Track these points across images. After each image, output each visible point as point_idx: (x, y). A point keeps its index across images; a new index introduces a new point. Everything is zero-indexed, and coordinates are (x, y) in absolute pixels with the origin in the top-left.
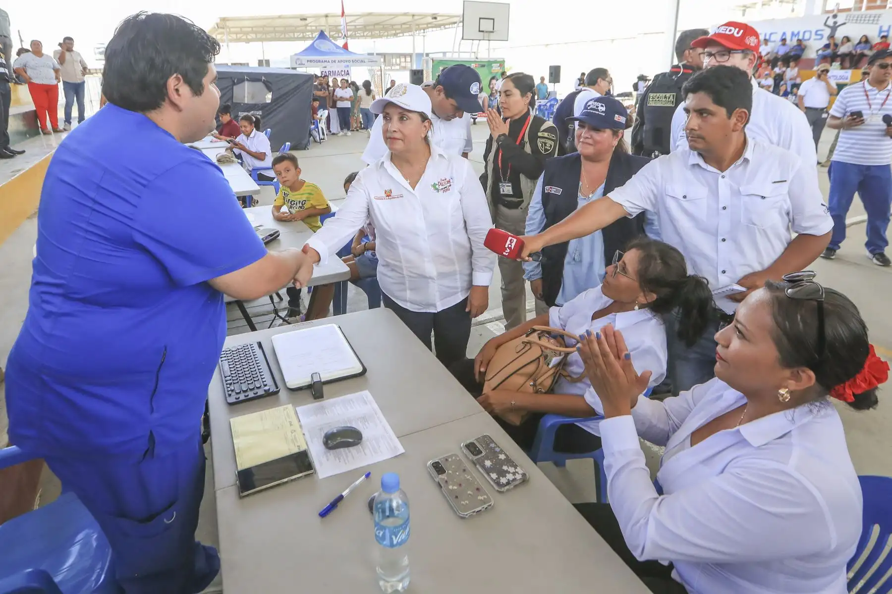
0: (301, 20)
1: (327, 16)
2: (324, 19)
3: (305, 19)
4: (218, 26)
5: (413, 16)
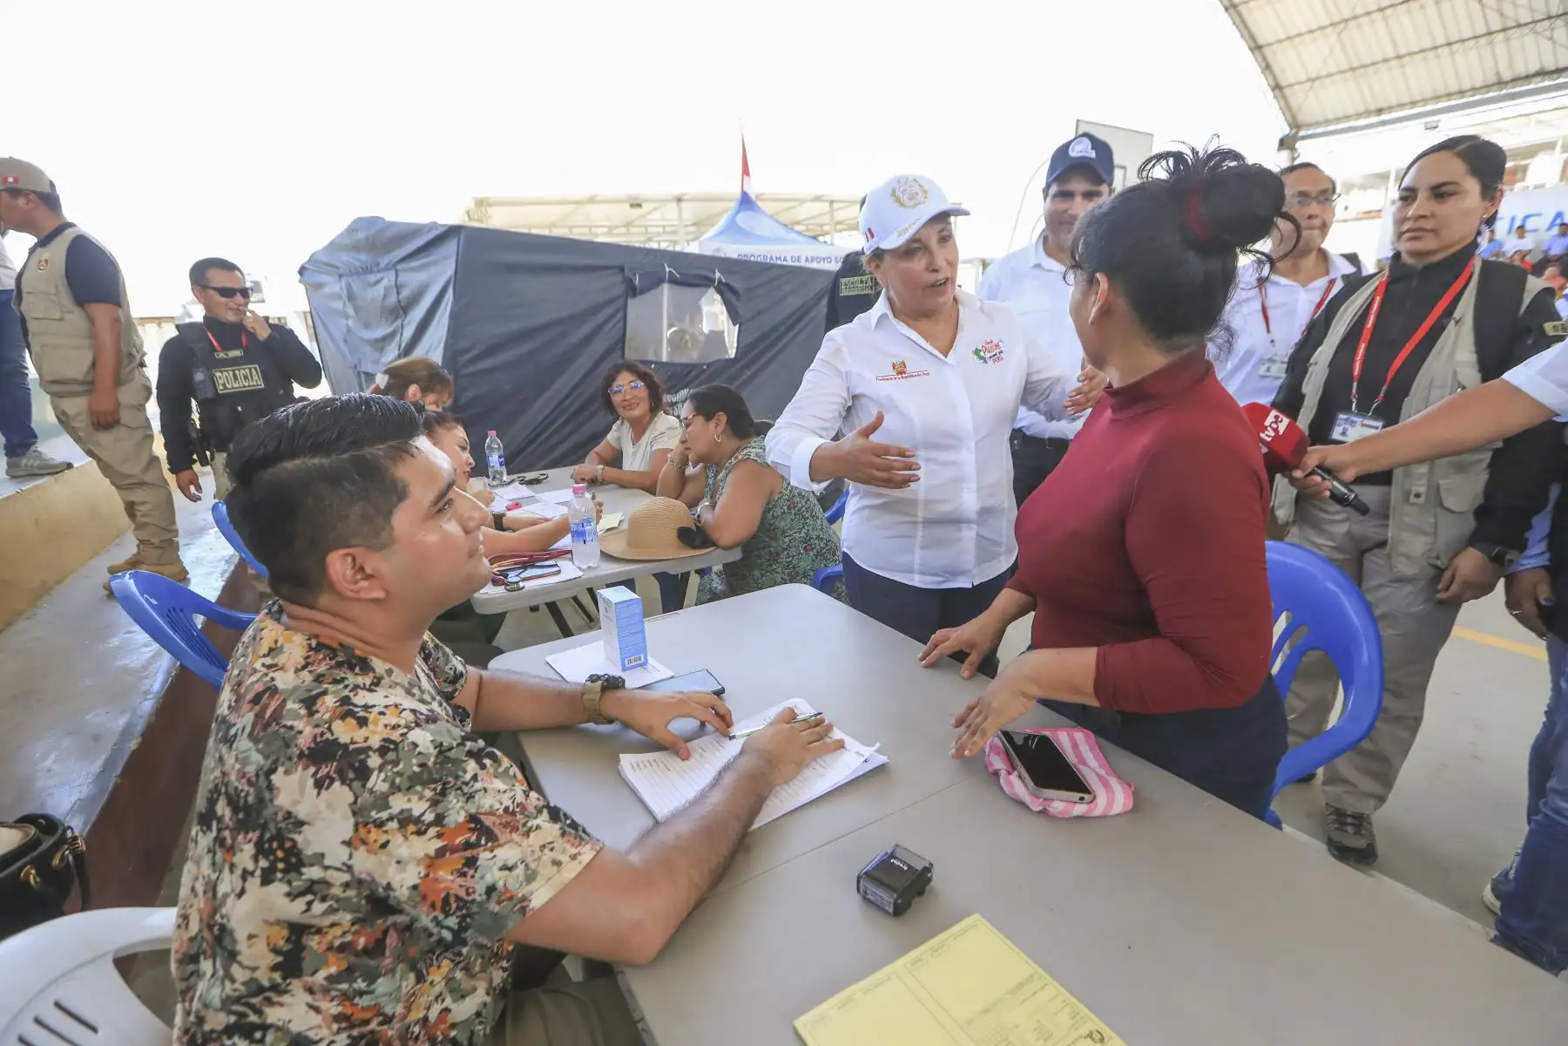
0: (632, 206)
1: (679, 200)
2: (674, 205)
3: (639, 205)
4: (469, 216)
5: (832, 202)
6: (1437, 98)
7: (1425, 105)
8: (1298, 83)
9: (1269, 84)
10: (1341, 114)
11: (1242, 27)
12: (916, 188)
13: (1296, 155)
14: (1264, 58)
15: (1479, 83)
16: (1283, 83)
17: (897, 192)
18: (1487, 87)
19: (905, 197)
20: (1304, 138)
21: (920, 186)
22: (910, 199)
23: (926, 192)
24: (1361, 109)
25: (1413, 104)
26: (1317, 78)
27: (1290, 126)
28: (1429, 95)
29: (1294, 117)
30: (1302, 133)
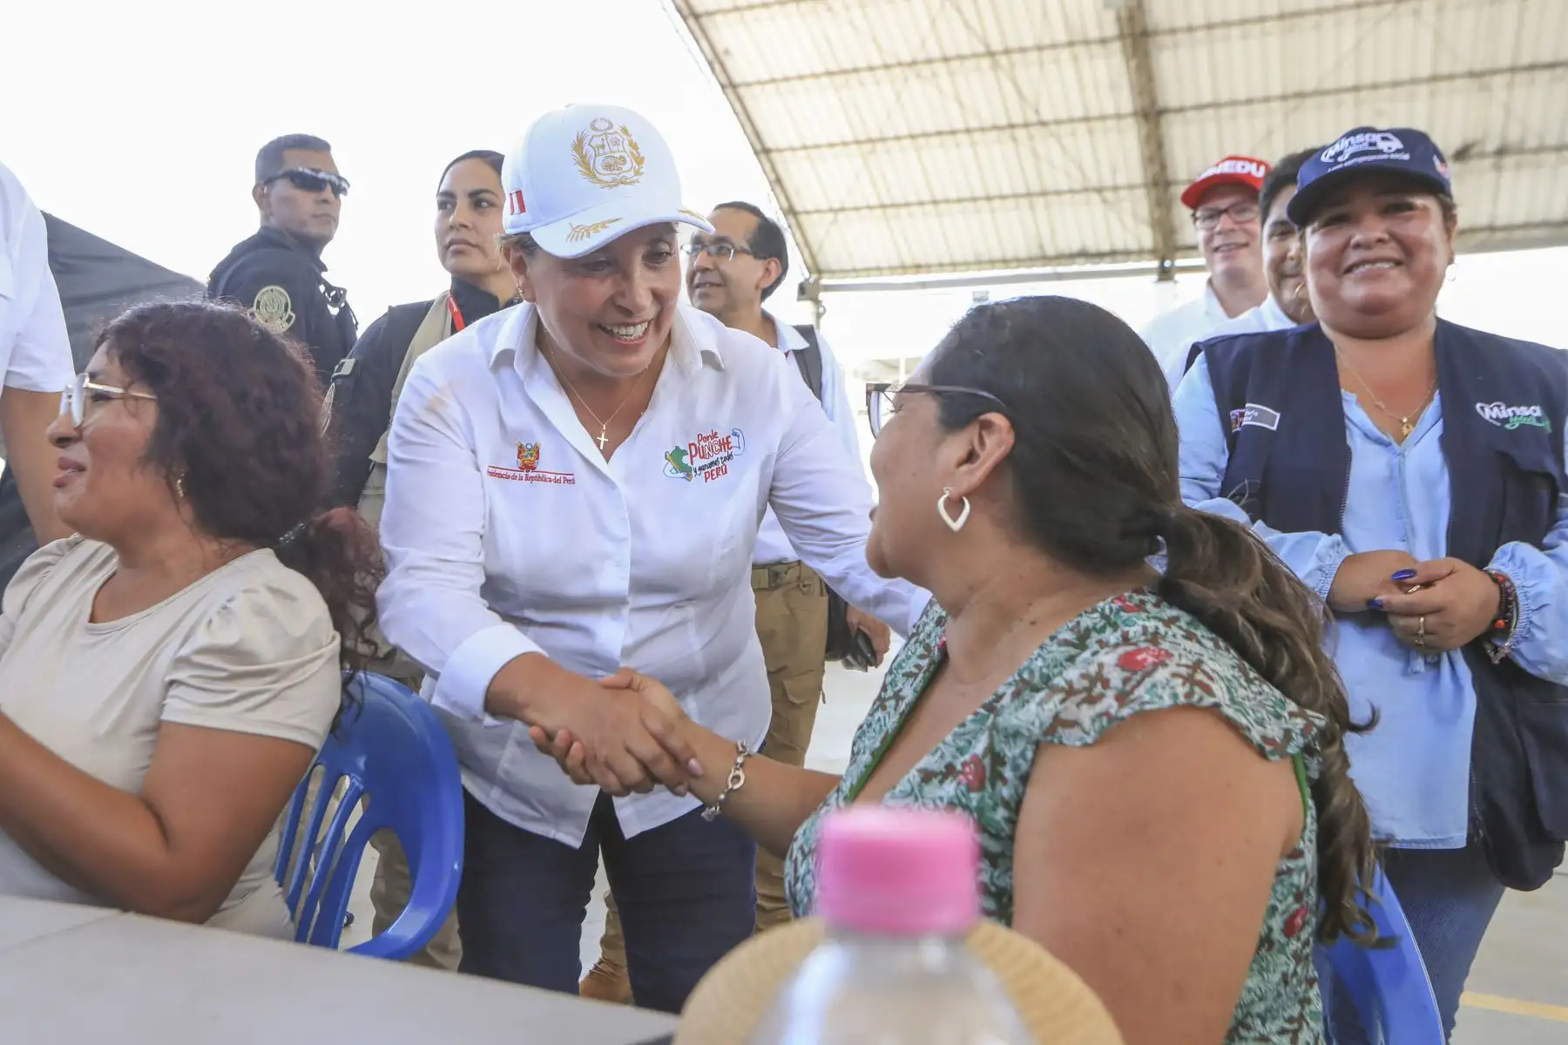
6: (979, 263)
7: (967, 270)
8: (818, 211)
9: (781, 208)
10: (872, 264)
11: (743, 117)
12: (624, 150)
13: (821, 310)
14: (774, 168)
15: (1023, 254)
16: (798, 207)
17: (586, 147)
18: (1030, 261)
19: (600, 160)
20: (827, 288)
21: (634, 146)
22: (608, 167)
23: (640, 160)
24: (896, 263)
25: (954, 265)
26: (842, 209)
27: (809, 269)
28: (971, 258)
29: (813, 257)
30: (824, 281)
